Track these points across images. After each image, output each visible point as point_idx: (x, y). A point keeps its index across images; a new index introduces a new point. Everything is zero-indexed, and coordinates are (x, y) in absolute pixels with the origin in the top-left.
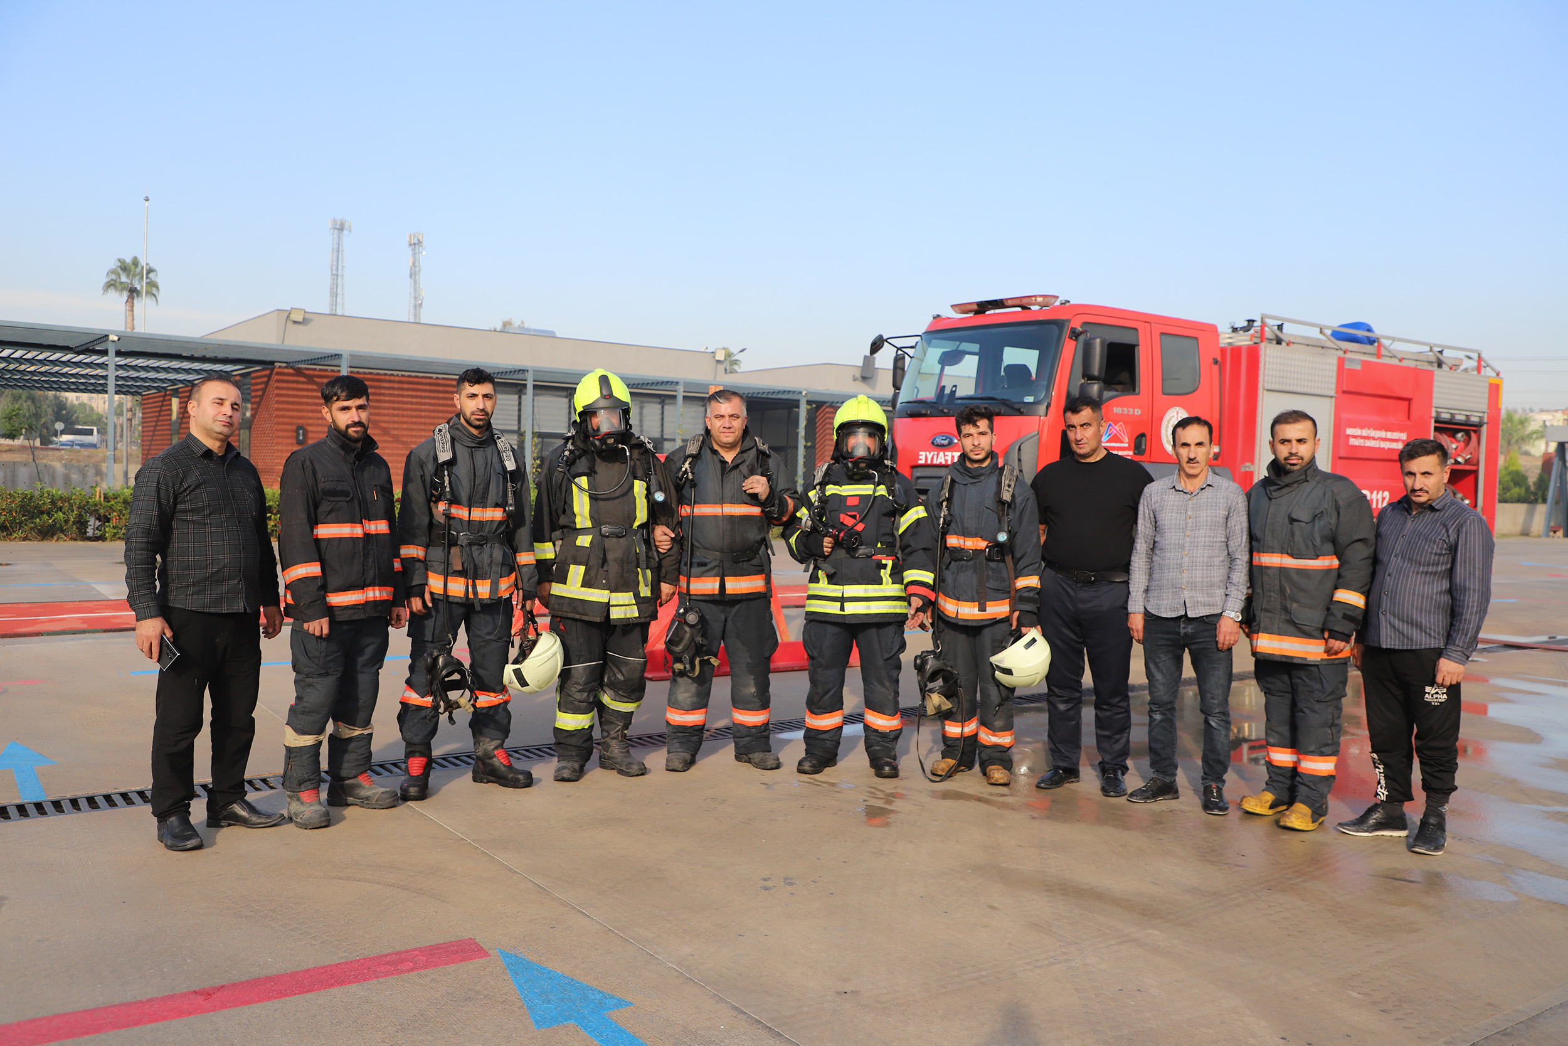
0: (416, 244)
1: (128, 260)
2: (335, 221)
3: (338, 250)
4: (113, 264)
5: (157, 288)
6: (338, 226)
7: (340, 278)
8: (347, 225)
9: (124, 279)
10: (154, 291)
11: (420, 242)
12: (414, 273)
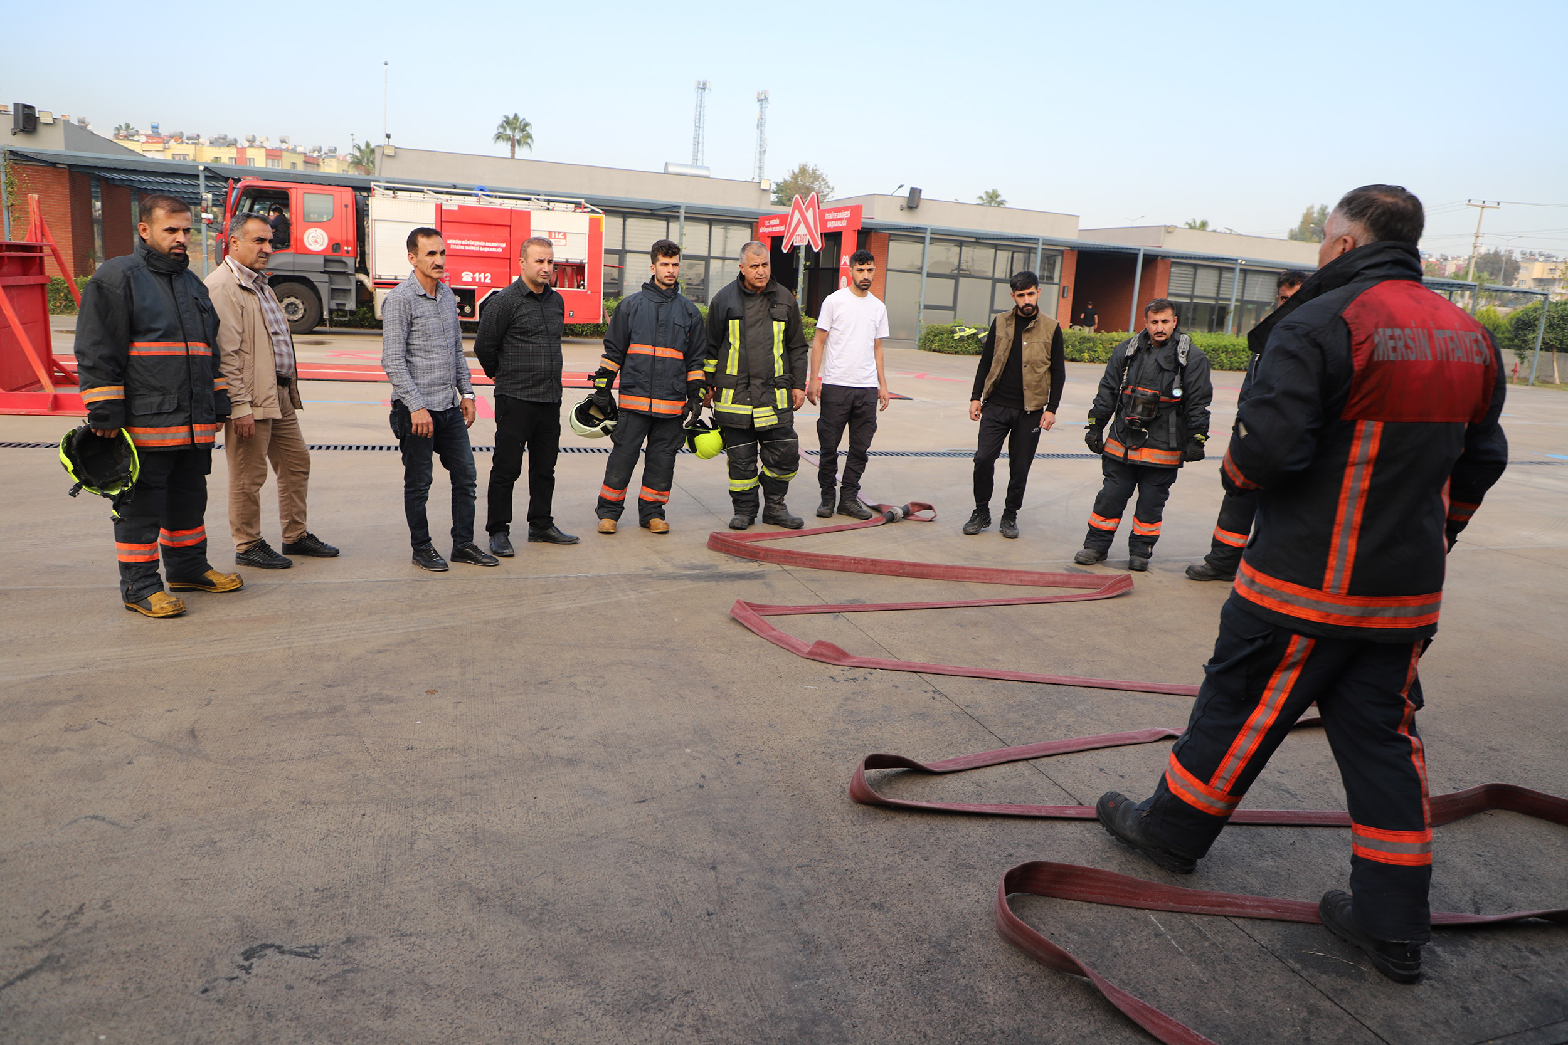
0: (762, 100)
1: (511, 117)
2: (699, 83)
3: (700, 106)
4: (500, 120)
5: (531, 138)
6: (701, 86)
7: (701, 129)
8: (708, 85)
9: (509, 132)
10: (529, 141)
11: (766, 98)
12: (760, 125)
